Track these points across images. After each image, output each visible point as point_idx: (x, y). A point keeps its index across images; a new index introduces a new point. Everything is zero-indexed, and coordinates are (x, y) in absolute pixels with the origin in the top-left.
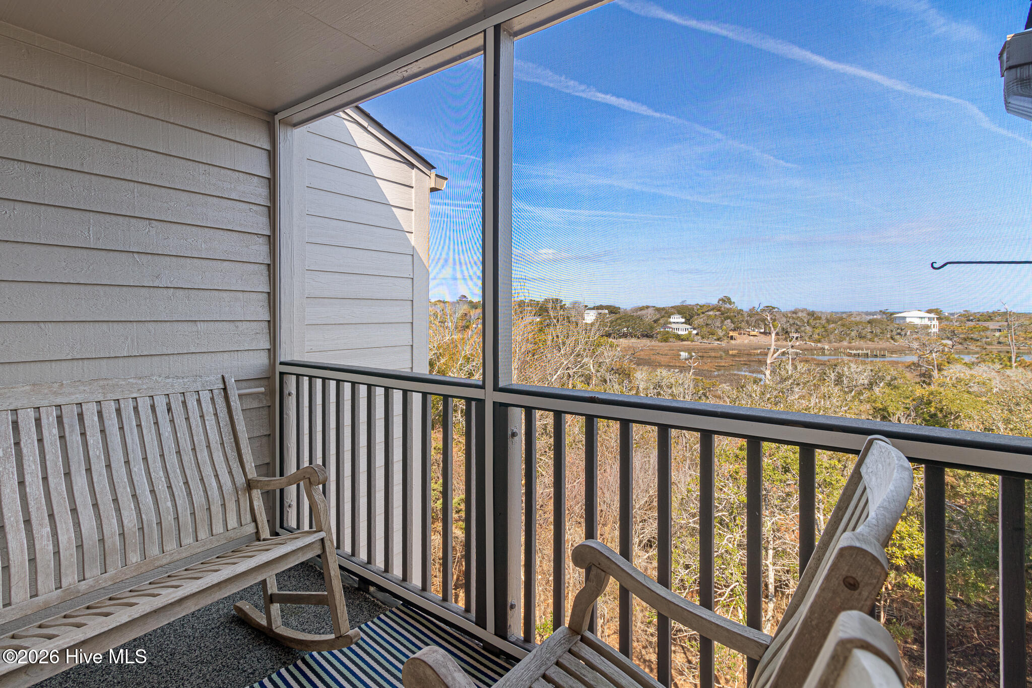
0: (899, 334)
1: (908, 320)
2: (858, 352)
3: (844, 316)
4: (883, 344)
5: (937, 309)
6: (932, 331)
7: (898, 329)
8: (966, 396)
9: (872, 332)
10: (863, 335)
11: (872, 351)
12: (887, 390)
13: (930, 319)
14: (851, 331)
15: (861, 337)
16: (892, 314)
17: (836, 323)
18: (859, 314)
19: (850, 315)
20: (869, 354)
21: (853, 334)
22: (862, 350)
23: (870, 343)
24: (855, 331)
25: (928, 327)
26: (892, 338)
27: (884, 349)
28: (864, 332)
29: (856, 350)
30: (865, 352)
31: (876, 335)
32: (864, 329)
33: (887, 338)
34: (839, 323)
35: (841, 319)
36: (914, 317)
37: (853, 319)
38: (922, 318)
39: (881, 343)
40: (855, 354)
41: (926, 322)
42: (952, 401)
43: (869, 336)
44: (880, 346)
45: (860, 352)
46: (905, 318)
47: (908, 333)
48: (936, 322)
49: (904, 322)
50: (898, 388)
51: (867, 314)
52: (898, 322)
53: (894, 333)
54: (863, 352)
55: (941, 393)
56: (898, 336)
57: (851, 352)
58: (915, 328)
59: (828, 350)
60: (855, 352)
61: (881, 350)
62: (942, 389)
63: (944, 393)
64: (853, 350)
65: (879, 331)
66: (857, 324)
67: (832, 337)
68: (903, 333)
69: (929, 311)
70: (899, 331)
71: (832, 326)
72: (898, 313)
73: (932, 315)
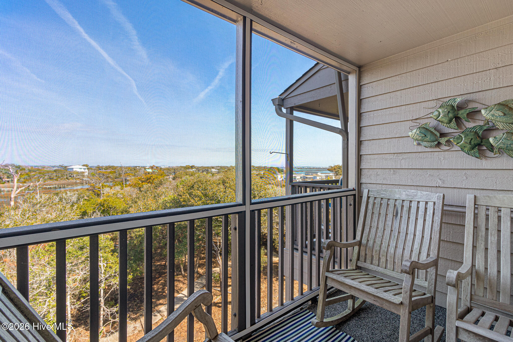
0: (70, 176)
1: (74, 170)
2: (50, 186)
3: (40, 168)
4: (63, 182)
5: (87, 165)
6: (85, 174)
7: (70, 174)
8: (117, 199)
9: (56, 176)
10: (52, 178)
11: (58, 186)
12: (86, 202)
13: (84, 169)
14: (45, 176)
15: (51, 179)
16: (66, 167)
17: (35, 172)
18: (49, 167)
19: (44, 167)
20: (57, 187)
21: (46, 177)
22: (53, 185)
23: (56, 181)
24: (47, 176)
25: (83, 172)
26: (67, 178)
27: (65, 184)
28: (52, 177)
29: (50, 185)
30: (55, 186)
31: (59, 177)
32: (52, 174)
33: (65, 178)
34: (37, 172)
35: (38, 170)
36: (77, 168)
37: (45, 169)
38: (81, 168)
39: (61, 181)
40: (49, 188)
41: (83, 170)
42: (113, 203)
43: (55, 178)
44: (61, 183)
45: (52, 186)
46: (73, 169)
47: (75, 175)
48: (87, 170)
49: (72, 171)
50: (90, 201)
51: (54, 167)
52: (69, 170)
53: (68, 176)
54: (53, 186)
55: (109, 200)
56: (70, 177)
57: (46, 187)
58: (78, 173)
59: (31, 187)
60: (49, 186)
61: (62, 184)
62: (108, 198)
63: (110, 200)
64: (48, 186)
65: (60, 175)
66: (48, 172)
67: (33, 180)
68: (72, 176)
69: (84, 165)
70: (70, 175)
71: (33, 173)
72: (69, 166)
73: (85, 167)
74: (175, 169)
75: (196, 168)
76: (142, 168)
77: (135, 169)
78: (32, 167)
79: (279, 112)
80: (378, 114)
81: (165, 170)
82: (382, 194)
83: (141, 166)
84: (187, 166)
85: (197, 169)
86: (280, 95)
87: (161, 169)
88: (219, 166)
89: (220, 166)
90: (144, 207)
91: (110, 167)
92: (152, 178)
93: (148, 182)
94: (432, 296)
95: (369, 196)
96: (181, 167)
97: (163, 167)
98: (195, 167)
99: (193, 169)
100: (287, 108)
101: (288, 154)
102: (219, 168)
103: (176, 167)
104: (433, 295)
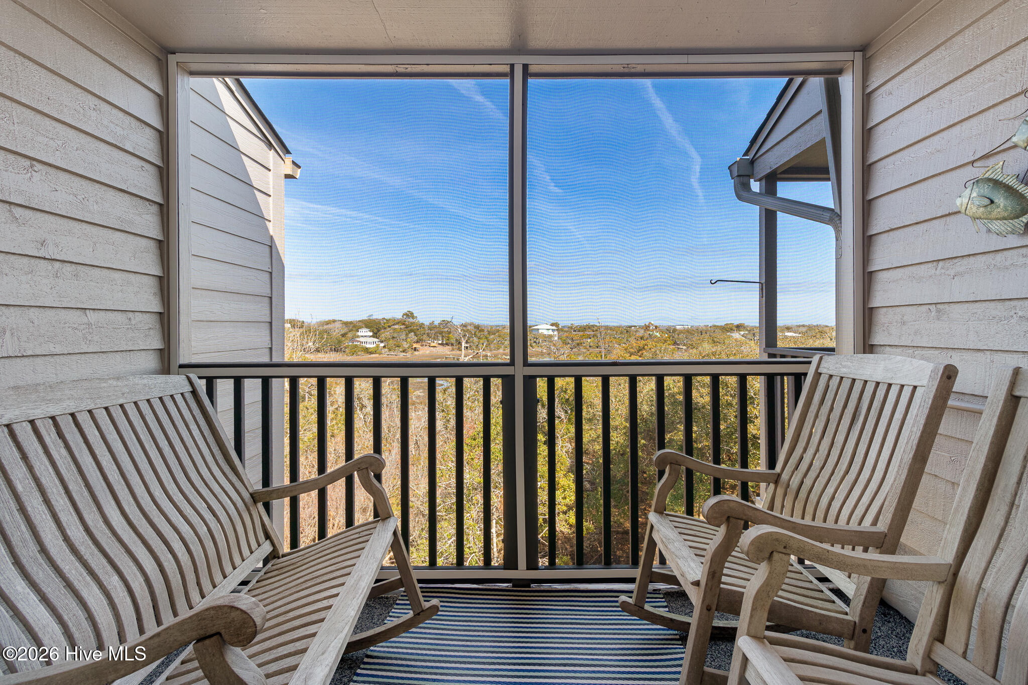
0: (535, 342)
1: (540, 331)
5: (557, 323)
6: (553, 339)
7: (535, 338)
13: (553, 330)
14: (505, 340)
17: (495, 334)
25: (551, 336)
26: (531, 345)
35: (498, 331)
36: (544, 329)
38: (548, 329)
41: (551, 332)
46: (538, 329)
47: (541, 341)
48: (556, 333)
49: (538, 333)
52: (534, 332)
53: (532, 341)
56: (535, 344)
58: (544, 338)
59: (490, 357)
67: (492, 346)
68: (537, 341)
69: (552, 325)
71: (492, 337)
72: (534, 326)
73: (554, 328)
74: (701, 332)
75: (747, 330)
76: (640, 330)
77: (627, 332)
78: (492, 327)
79: (742, 190)
80: (903, 160)
81: (682, 332)
82: (845, 367)
83: (639, 326)
84: (727, 324)
85: (749, 331)
86: (746, 154)
87: (675, 330)
88: (803, 326)
89: (807, 323)
90: (618, 400)
91: (589, 328)
92: (646, 347)
93: (639, 354)
94: (855, 622)
95: (819, 371)
96: (715, 326)
97: (678, 327)
98: (744, 328)
99: (741, 331)
100: (760, 180)
101: (762, 284)
102: (804, 330)
103: (705, 328)
104: (857, 621)
